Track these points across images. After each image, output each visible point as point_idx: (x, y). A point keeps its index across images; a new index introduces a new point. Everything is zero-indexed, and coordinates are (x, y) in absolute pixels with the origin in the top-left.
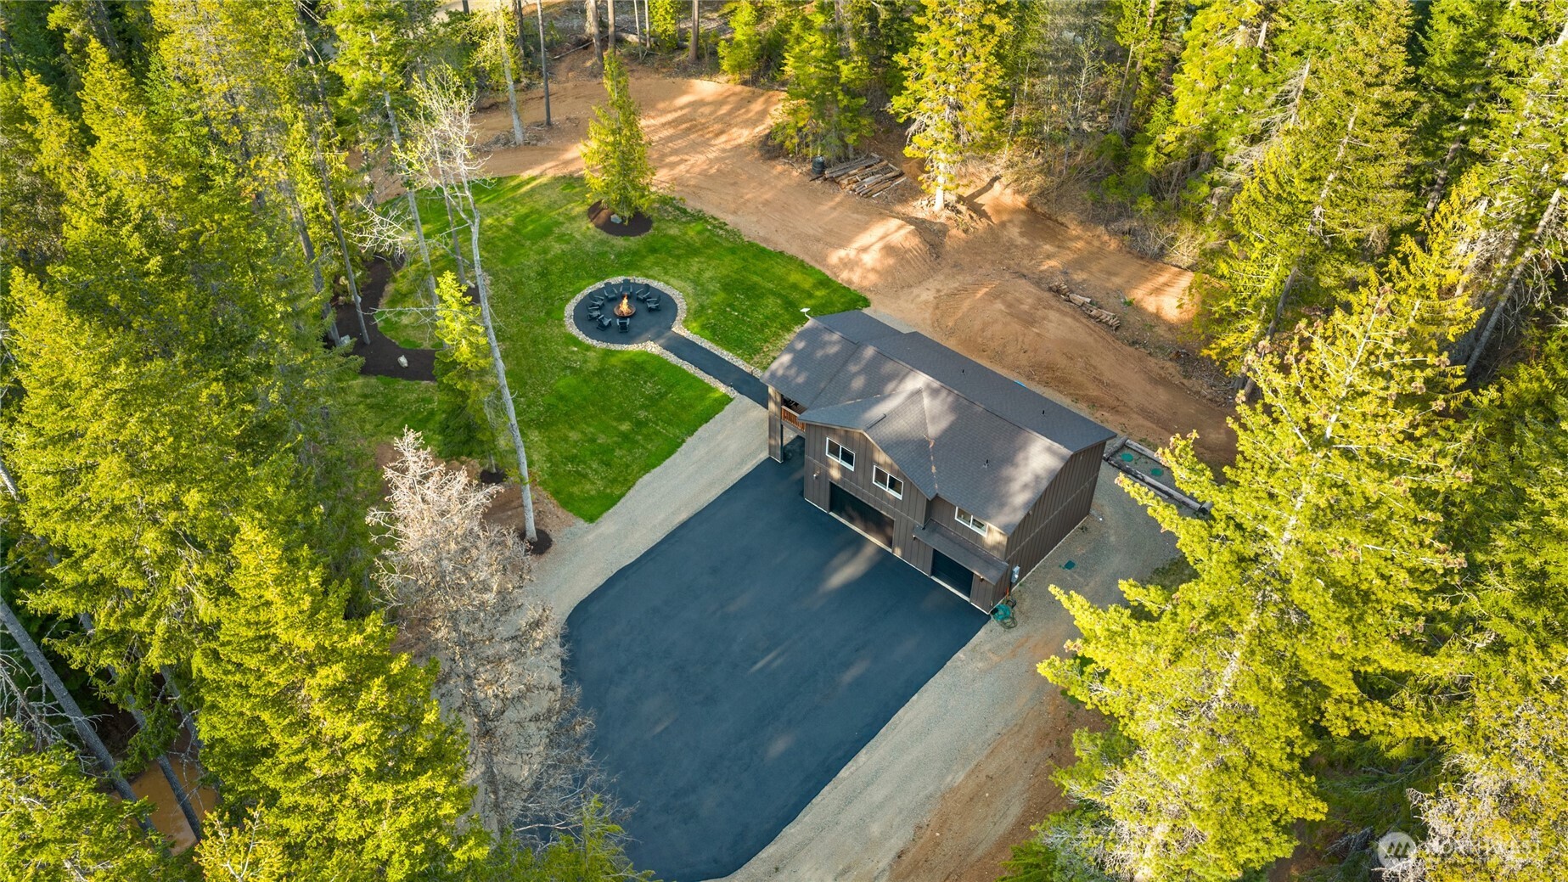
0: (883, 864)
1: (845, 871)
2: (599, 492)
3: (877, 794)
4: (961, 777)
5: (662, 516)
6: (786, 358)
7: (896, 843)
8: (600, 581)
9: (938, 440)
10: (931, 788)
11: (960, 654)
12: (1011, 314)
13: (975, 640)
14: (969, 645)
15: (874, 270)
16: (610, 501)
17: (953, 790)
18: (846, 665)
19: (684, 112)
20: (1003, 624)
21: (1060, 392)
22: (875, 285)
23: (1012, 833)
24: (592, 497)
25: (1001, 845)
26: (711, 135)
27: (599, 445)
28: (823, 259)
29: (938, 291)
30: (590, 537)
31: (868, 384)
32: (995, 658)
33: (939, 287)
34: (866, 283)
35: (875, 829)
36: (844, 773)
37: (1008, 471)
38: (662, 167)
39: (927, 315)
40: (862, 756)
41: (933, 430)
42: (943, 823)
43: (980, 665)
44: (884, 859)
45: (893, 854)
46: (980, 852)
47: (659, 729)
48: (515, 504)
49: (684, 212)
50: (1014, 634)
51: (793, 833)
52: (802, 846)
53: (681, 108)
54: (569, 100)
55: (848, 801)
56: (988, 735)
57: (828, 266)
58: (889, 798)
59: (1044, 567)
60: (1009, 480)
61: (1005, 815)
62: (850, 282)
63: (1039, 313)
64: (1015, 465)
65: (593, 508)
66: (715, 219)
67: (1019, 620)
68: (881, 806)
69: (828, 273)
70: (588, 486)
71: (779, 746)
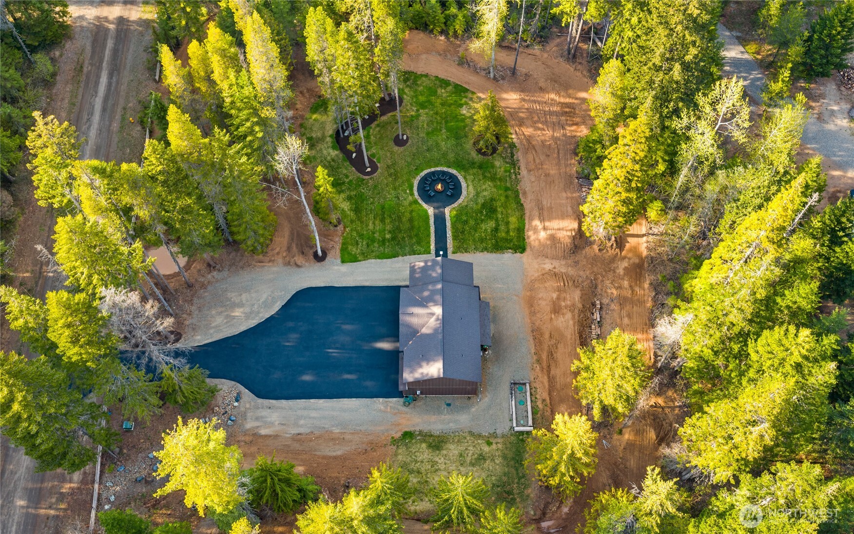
0: (293, 432)
1: (283, 424)
2: (355, 253)
3: (314, 414)
4: (338, 431)
5: (362, 278)
6: (422, 264)
7: (302, 430)
8: (322, 285)
9: (422, 335)
10: (327, 426)
11: (381, 400)
12: (554, 302)
13: (390, 399)
14: (387, 400)
15: (539, 240)
16: (355, 260)
17: (331, 432)
18: (350, 373)
19: (576, 101)
20: (404, 403)
21: (535, 345)
22: (534, 247)
23: (330, 457)
24: (351, 254)
25: (324, 457)
26: (571, 123)
27: (374, 237)
28: (531, 219)
29: (555, 268)
30: (336, 268)
31: (427, 297)
32: (389, 410)
33: (557, 266)
34: (532, 243)
35: (302, 422)
36: (312, 401)
37: (424, 364)
38: (532, 126)
39: (536, 275)
40: (321, 401)
41: (425, 331)
42: (319, 437)
43: (382, 408)
44: (295, 431)
45: (298, 432)
46: (318, 453)
47: (287, 344)
48: (330, 238)
49: (512, 155)
50: (405, 409)
51: (284, 402)
52: (282, 408)
53: (577, 99)
54: (539, 63)
55: (305, 409)
56: (358, 428)
57: (530, 223)
58: (314, 418)
59: (440, 398)
60: (421, 367)
61: (334, 451)
62: (529, 237)
63: (565, 311)
64: (428, 364)
65: (348, 258)
66: (519, 169)
67: (412, 405)
68: (310, 418)
69: (527, 227)
70: (354, 249)
71: (307, 378)
